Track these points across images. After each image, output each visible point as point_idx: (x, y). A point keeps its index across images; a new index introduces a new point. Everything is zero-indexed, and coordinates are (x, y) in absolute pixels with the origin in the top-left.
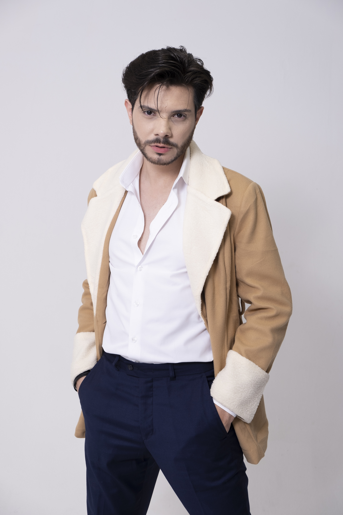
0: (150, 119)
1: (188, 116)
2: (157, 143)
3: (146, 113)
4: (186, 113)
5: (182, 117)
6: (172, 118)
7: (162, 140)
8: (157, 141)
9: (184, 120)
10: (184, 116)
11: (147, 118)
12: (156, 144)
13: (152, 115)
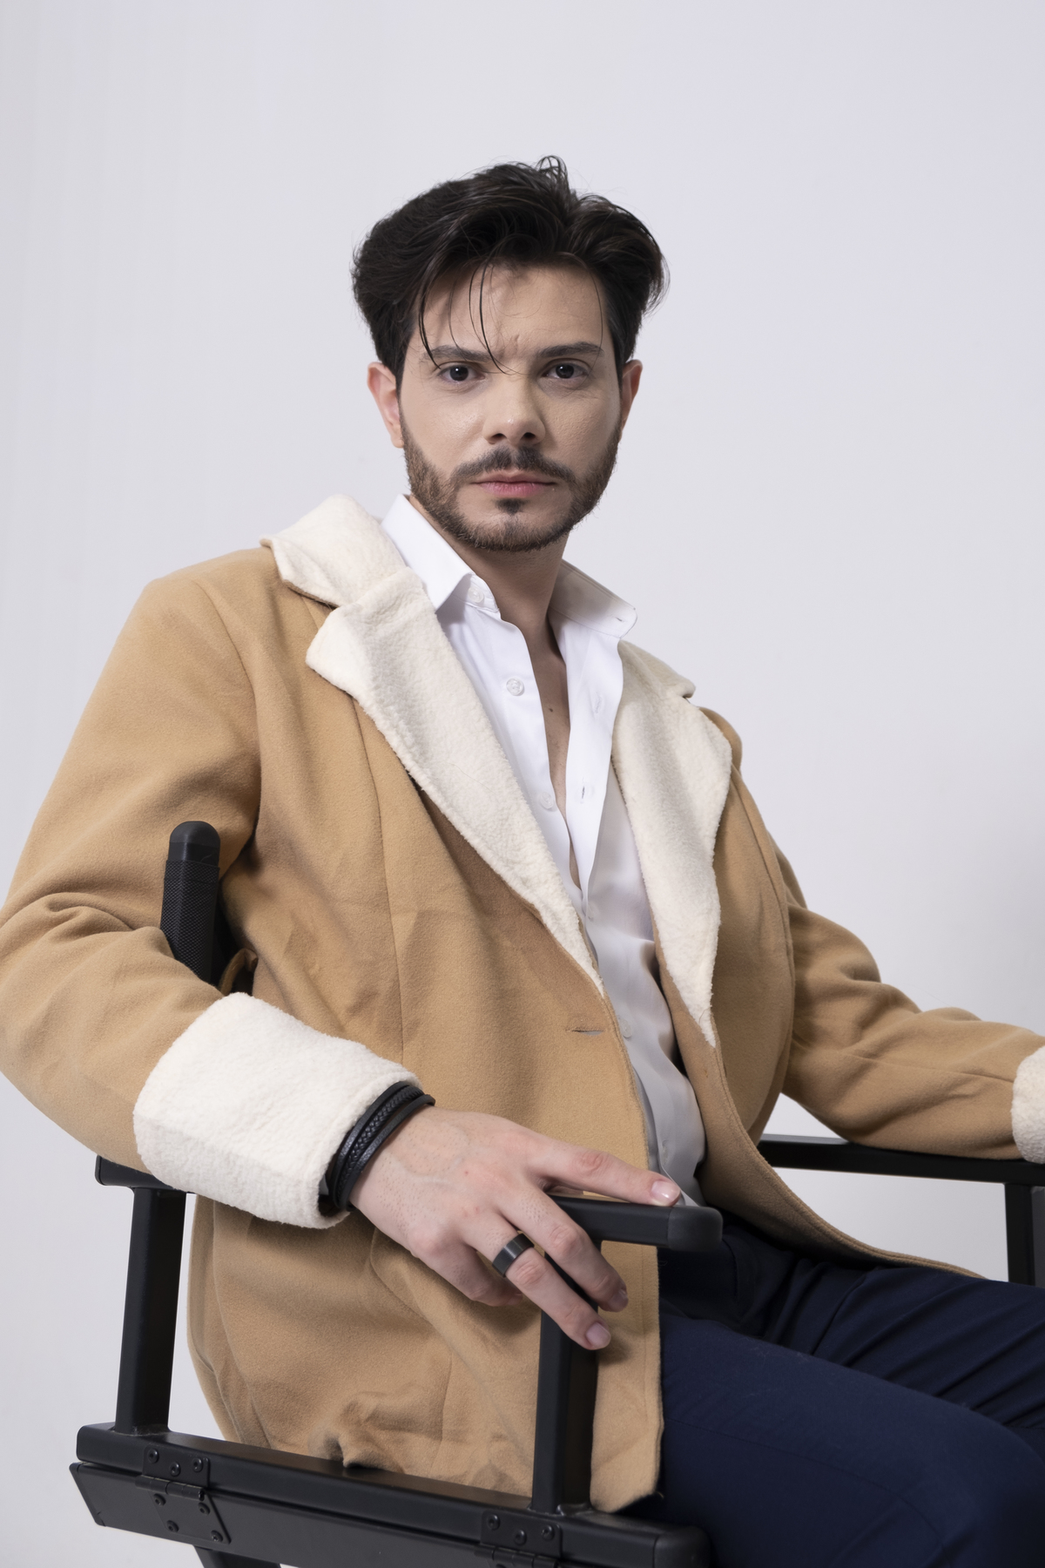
0: (464, 391)
1: (593, 371)
4: (587, 357)
5: (576, 374)
10: (583, 373)
13: (472, 379)
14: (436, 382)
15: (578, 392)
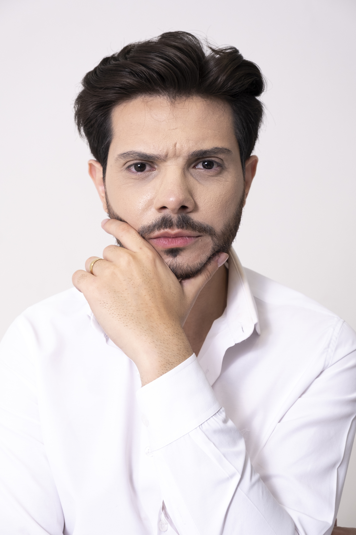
0: (143, 179)
1: (226, 164)
2: (166, 227)
3: (133, 169)
4: (221, 156)
5: (215, 166)
6: (192, 171)
7: (175, 218)
8: (165, 223)
9: (219, 173)
10: (219, 165)
11: (135, 179)
12: (162, 231)
13: (148, 171)
14: (125, 173)
15: (216, 178)
